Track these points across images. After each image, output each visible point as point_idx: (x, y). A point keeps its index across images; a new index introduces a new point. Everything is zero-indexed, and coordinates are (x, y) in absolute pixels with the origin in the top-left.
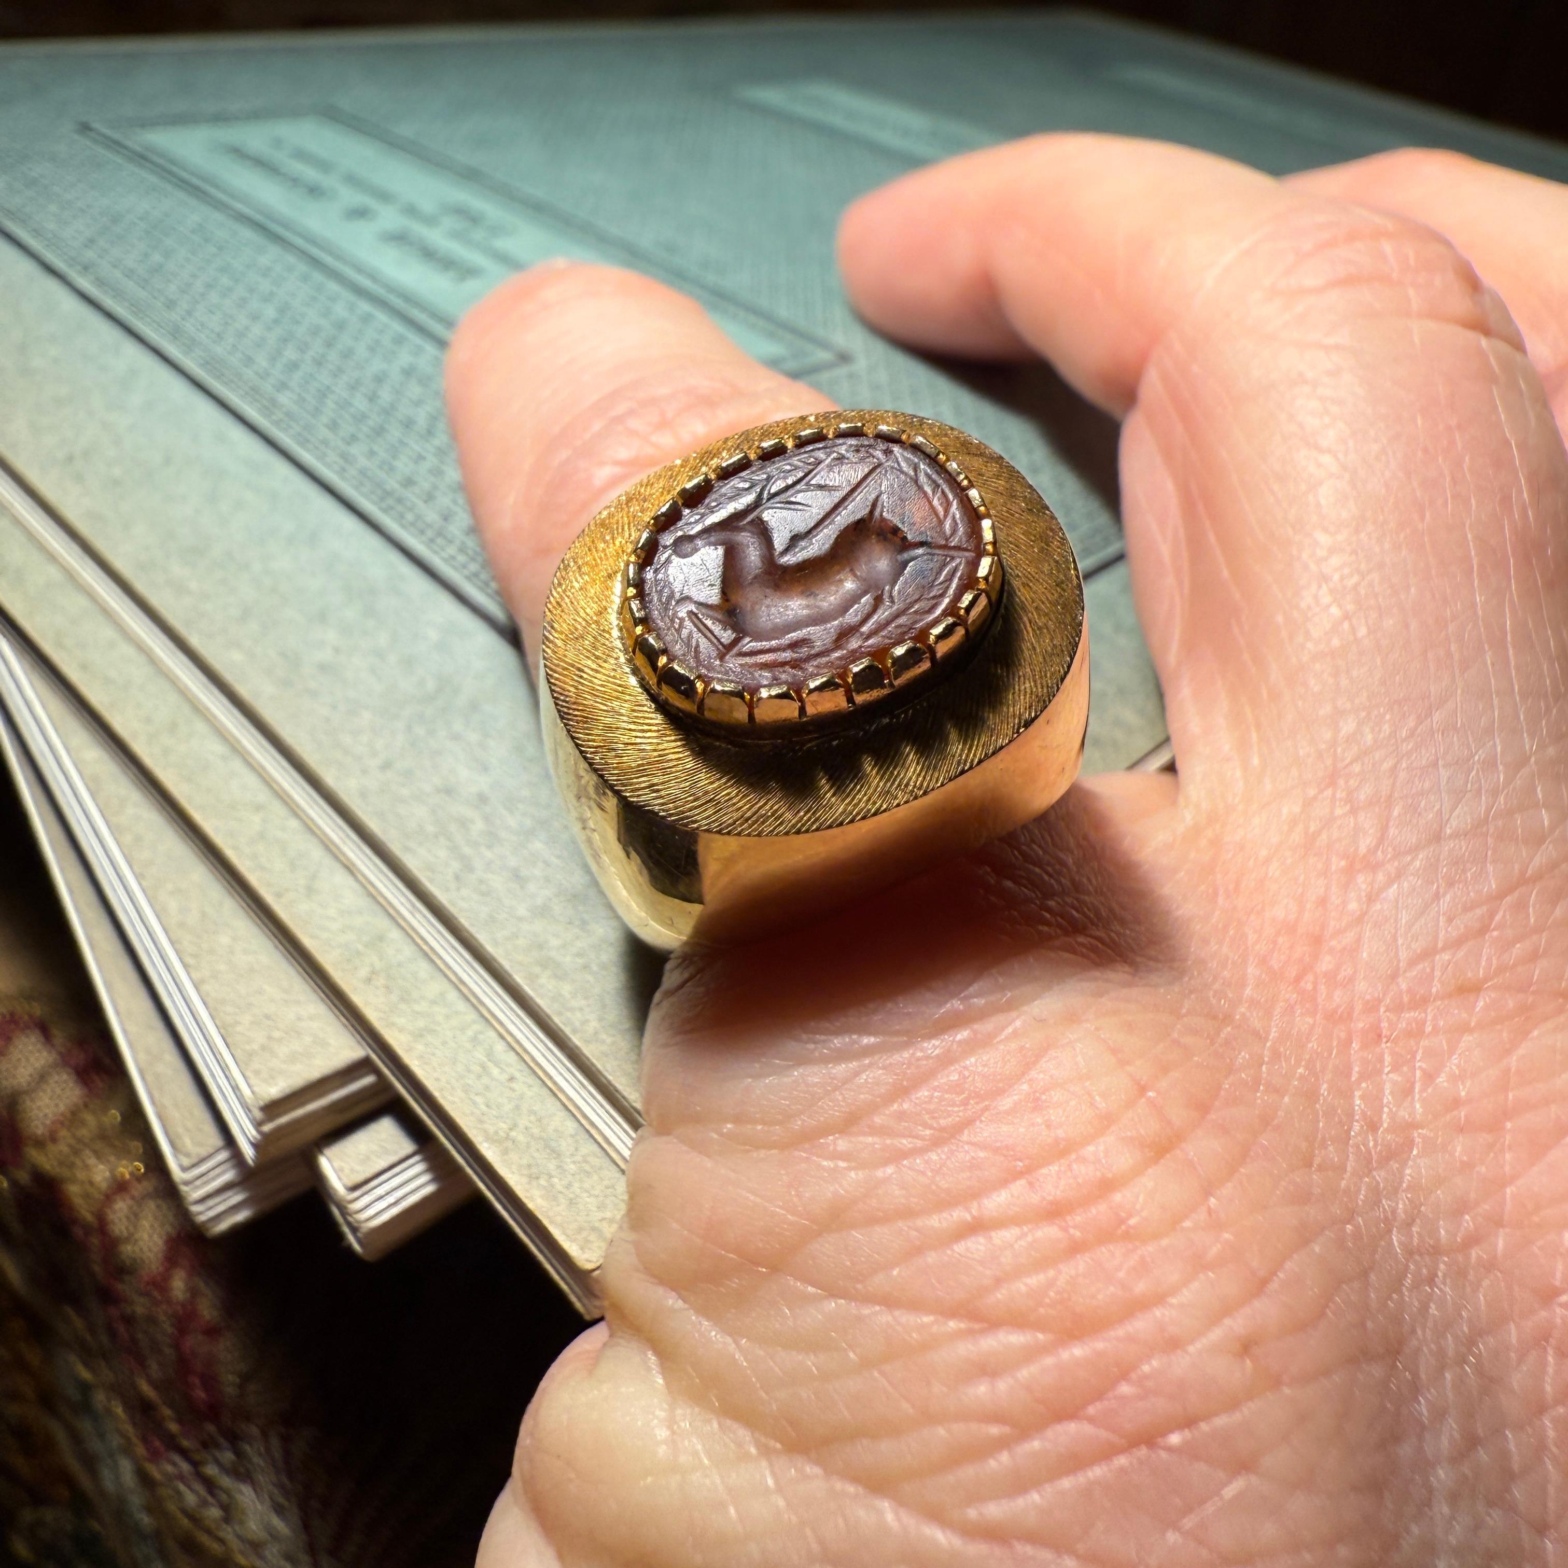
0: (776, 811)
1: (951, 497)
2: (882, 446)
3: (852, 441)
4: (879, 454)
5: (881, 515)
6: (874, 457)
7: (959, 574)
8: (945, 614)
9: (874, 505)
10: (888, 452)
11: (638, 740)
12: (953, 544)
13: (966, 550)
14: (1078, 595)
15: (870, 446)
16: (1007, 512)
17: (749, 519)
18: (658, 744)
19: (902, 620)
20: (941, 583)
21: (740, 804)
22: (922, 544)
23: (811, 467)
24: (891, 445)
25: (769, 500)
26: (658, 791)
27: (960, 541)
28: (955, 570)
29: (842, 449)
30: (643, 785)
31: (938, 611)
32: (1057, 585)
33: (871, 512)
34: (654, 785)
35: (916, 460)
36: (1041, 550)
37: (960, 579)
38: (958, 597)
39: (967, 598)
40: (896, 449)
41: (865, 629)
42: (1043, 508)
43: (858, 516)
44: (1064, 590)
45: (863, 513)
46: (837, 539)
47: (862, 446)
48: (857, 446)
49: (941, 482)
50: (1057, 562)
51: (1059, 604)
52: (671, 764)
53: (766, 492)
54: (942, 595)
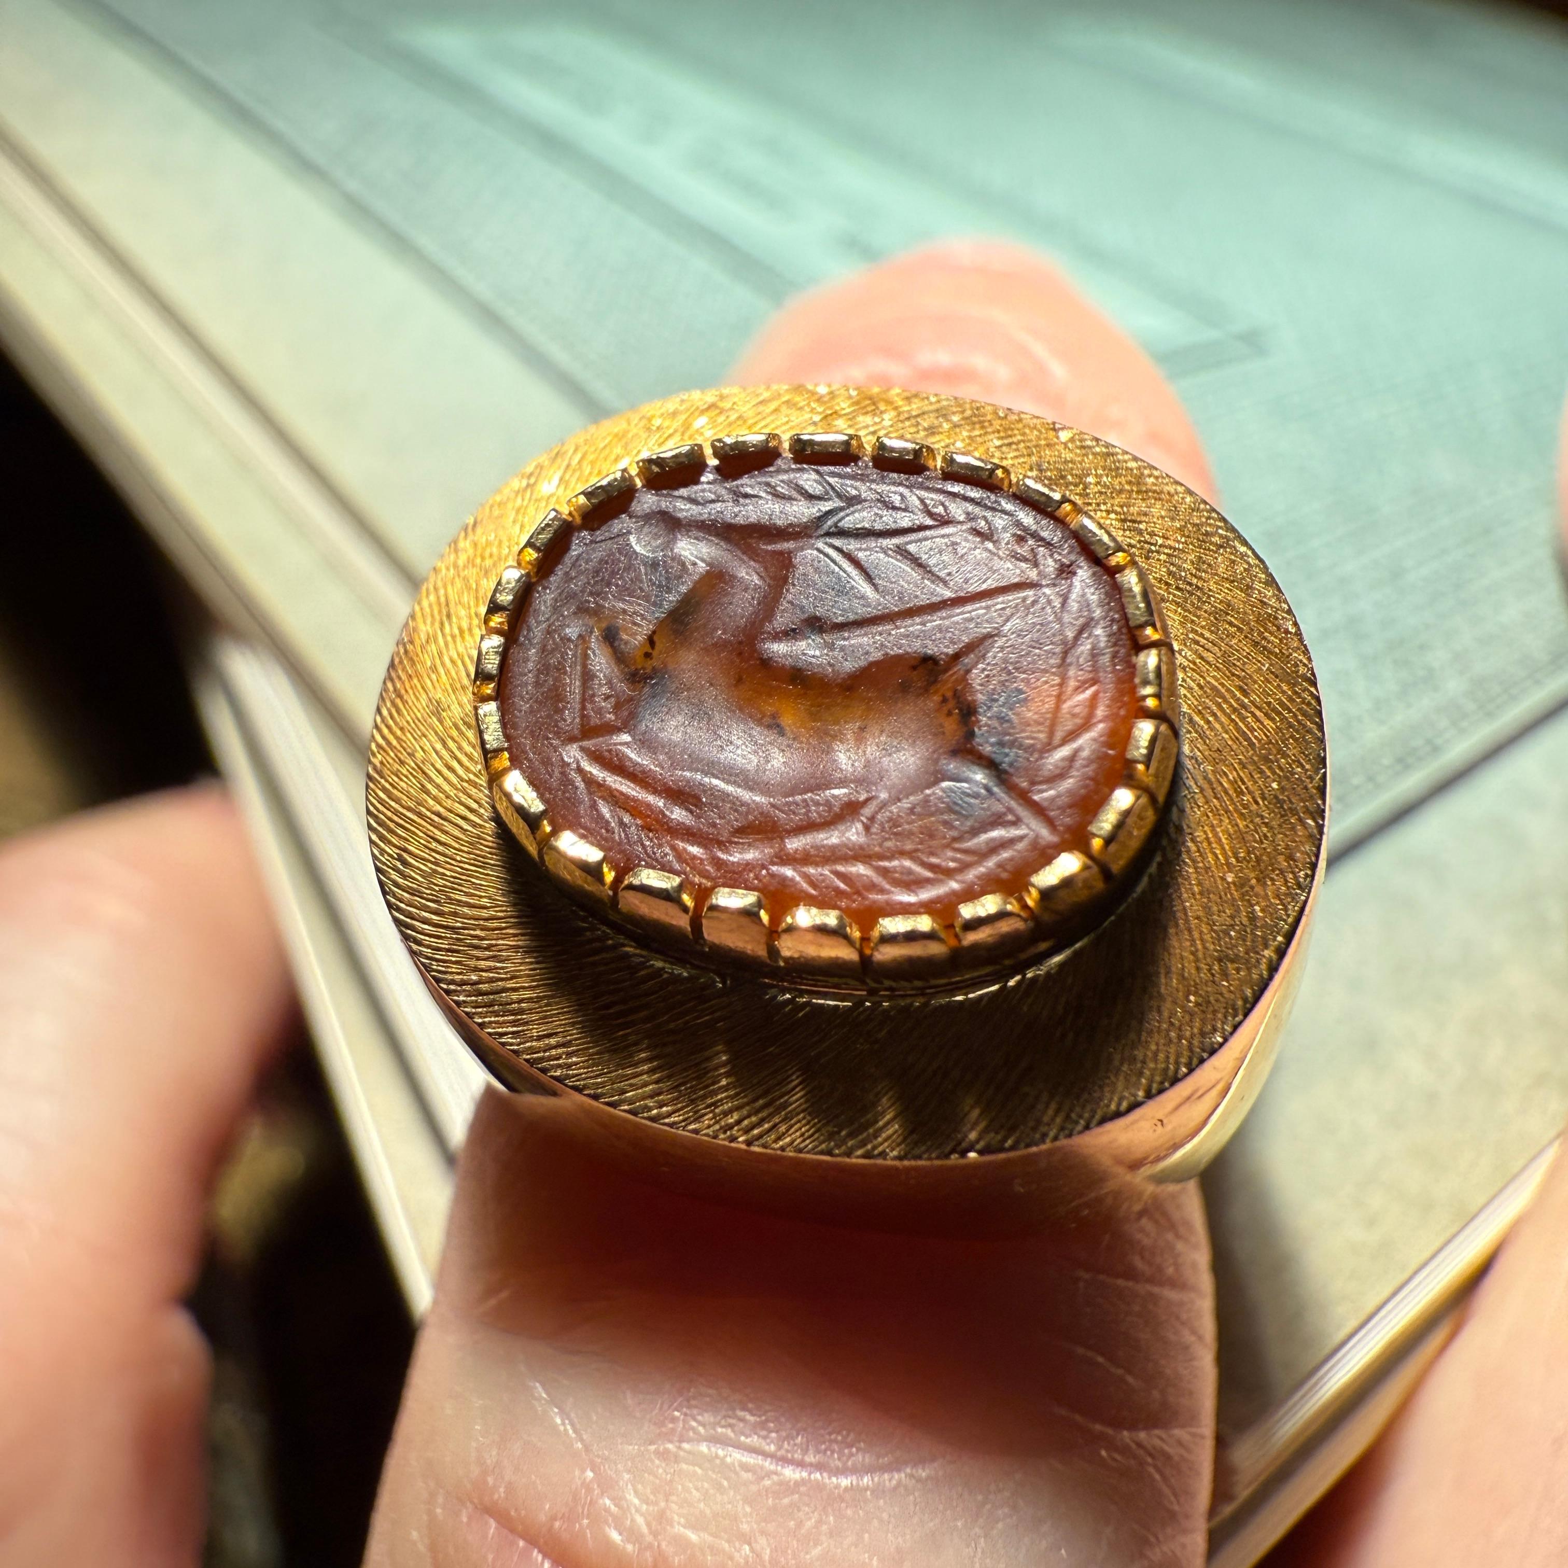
0: (521, 1012)
1: (1100, 712)
2: (1066, 553)
3: (1027, 518)
4: (1050, 565)
5: (968, 671)
6: (1036, 565)
7: (1006, 854)
8: (926, 908)
9: (971, 647)
10: (1066, 571)
11: (433, 774)
12: (1036, 798)
13: (1050, 823)
14: (1245, 1000)
15: (1048, 544)
16: (1233, 783)
17: (779, 547)
18: (448, 797)
19: (860, 869)
20: (966, 851)
21: (483, 964)
22: (991, 765)
23: (929, 522)
24: (1082, 562)
25: (828, 534)
26: (405, 863)
27: (1052, 799)
28: (1012, 842)
29: (999, 522)
30: (394, 840)
31: (926, 895)
32: (1220, 960)
33: (956, 657)
34: (405, 850)
35: (1098, 613)
36: (1241, 884)
37: (1000, 865)
38: (970, 895)
39: (989, 905)
40: (1084, 574)
41: (793, 844)
42: (1307, 811)
43: (932, 649)
44: (1225, 975)
45: (943, 648)
46: (872, 664)
47: (1035, 536)
48: (1026, 529)
49: (1108, 678)
50: (1252, 918)
51: (1196, 994)
52: (443, 838)
53: (835, 519)
54: (949, 873)
